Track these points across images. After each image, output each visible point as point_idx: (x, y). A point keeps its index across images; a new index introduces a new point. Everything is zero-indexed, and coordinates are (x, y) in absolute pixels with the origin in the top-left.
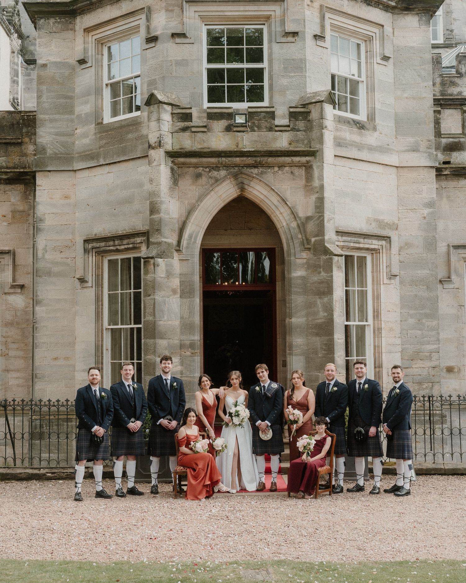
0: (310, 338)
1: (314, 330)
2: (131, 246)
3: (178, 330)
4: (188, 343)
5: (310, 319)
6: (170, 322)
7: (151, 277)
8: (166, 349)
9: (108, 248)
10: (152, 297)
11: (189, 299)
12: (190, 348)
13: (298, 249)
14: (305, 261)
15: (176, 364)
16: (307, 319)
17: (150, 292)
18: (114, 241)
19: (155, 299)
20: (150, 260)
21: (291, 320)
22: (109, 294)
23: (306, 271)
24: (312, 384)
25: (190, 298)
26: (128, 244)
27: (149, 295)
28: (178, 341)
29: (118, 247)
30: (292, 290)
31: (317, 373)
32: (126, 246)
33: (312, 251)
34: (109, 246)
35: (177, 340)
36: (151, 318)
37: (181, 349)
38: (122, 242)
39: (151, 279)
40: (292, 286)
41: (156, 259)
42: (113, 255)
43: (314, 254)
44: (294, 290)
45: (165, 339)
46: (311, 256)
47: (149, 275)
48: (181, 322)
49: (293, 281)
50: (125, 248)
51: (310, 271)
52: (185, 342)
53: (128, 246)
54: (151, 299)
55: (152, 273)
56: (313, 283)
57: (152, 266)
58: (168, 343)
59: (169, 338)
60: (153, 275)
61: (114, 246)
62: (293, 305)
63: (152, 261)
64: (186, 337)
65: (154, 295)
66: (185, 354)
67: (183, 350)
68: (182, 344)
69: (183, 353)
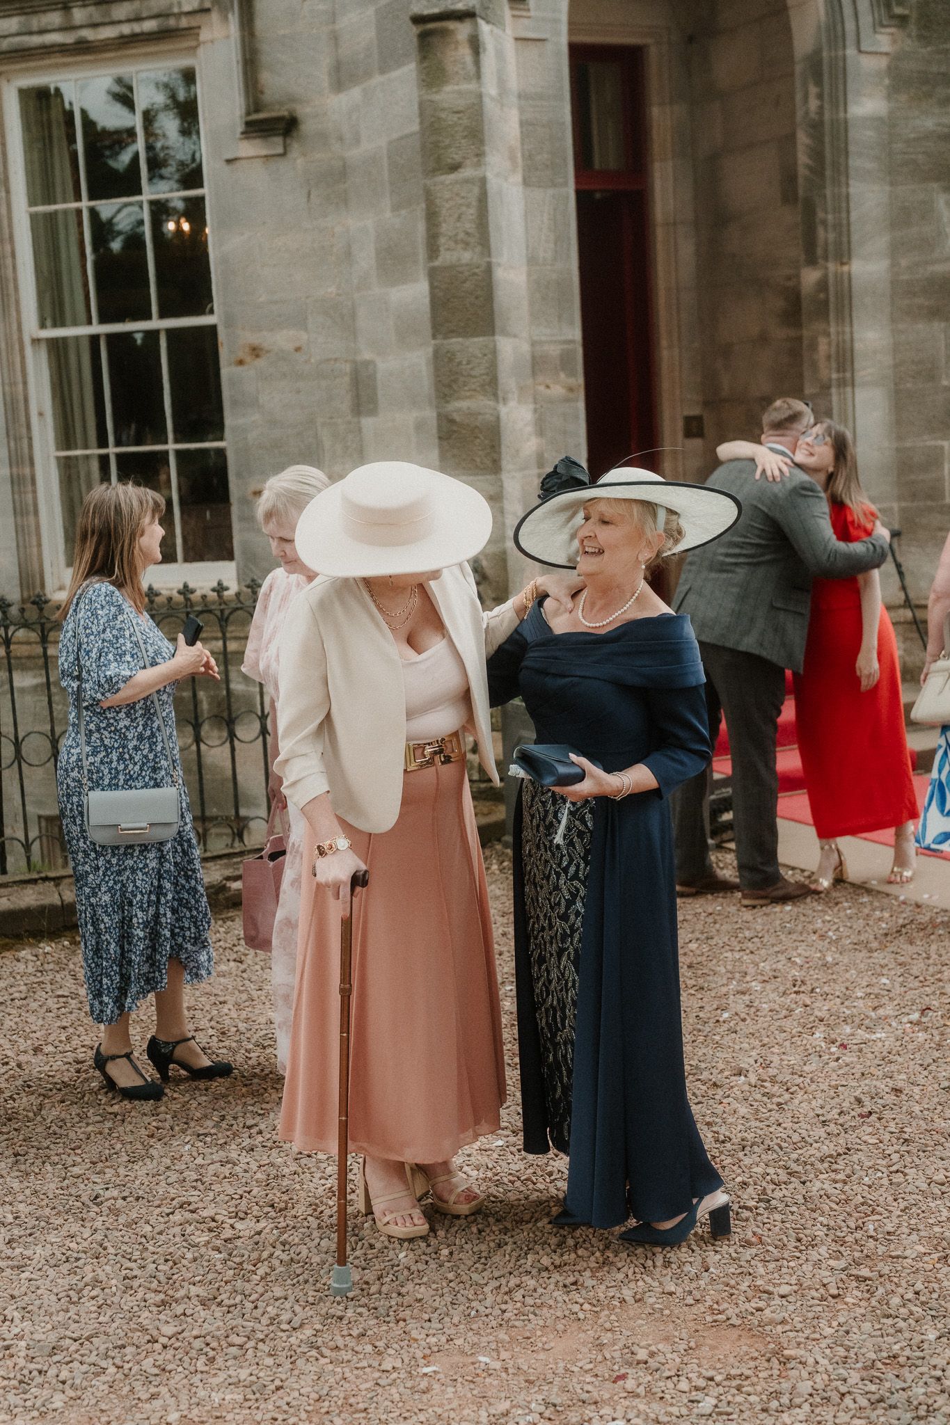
0: (901, 326)
1: (920, 300)
2: (149, 26)
3: (526, 306)
4: (556, 350)
5: (904, 262)
6: (511, 275)
7: (459, 93)
8: (512, 373)
9: (36, 40)
10: (467, 172)
11: (550, 191)
12: (563, 369)
13: (866, 19)
14: (883, 63)
16: (893, 265)
17: (454, 155)
18: (66, 8)
19: (483, 181)
20: (451, 25)
21: (845, 268)
22: (34, 218)
23: (889, 97)
24: (913, 477)
25: (554, 185)
26: (138, 19)
27: (455, 168)
28: (527, 347)
29: (88, 34)
30: (851, 162)
31: (935, 439)
32: (126, 29)
33: (913, 28)
34: (42, 32)
35: (525, 340)
36: (466, 256)
37: (534, 373)
38: (108, 13)
39: (461, 103)
40: (852, 148)
41: (481, 22)
42: (57, 66)
43: (921, 37)
44: (855, 162)
45: (508, 334)
46: (909, 45)
47: (448, 88)
48: (529, 275)
49: (852, 134)
50: (122, 37)
51: (903, 98)
52: (546, 347)
53: (137, 28)
54: (467, 181)
55: (467, 78)
56: (917, 139)
57: (465, 52)
58: (513, 350)
59: (514, 331)
60: (472, 86)
61: (67, 28)
62: (854, 215)
63: (462, 30)
64: (549, 331)
65: (479, 164)
66: (548, 391)
67: (540, 379)
68: (533, 358)
69: (542, 388)
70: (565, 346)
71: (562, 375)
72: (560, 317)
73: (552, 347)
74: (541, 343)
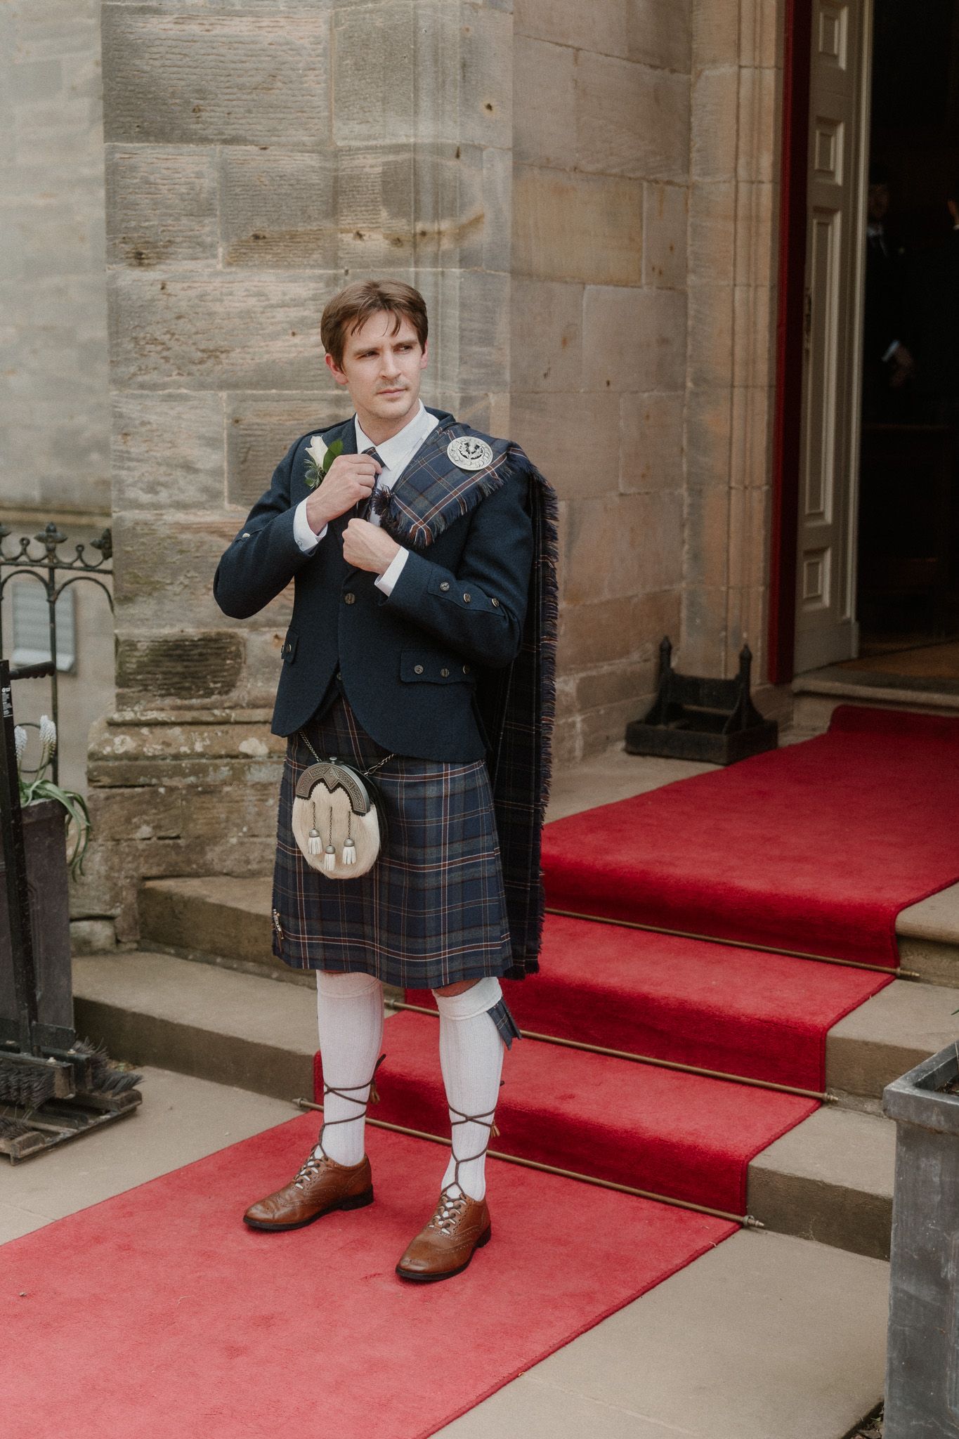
3: (316, 84)
4: (372, 166)
6: (240, 27)
8: (202, 209)
12: (386, 203)
15: (294, 313)
28: (312, 160)
35: (301, 148)
45: (187, 138)
48: (334, 22)
52: (359, 161)
58: (224, 169)
59: (229, 132)
64: (364, 129)
66: (359, 242)
67: (347, 221)
68: (336, 179)
69: (348, 238)
70: (391, 158)
71: (384, 214)
72: (384, 100)
73: (370, 160)
74: (351, 151)
